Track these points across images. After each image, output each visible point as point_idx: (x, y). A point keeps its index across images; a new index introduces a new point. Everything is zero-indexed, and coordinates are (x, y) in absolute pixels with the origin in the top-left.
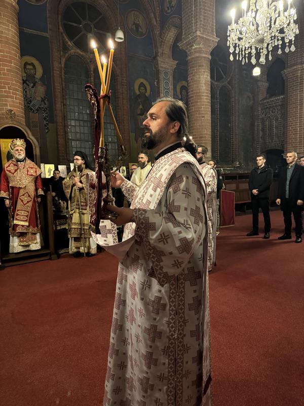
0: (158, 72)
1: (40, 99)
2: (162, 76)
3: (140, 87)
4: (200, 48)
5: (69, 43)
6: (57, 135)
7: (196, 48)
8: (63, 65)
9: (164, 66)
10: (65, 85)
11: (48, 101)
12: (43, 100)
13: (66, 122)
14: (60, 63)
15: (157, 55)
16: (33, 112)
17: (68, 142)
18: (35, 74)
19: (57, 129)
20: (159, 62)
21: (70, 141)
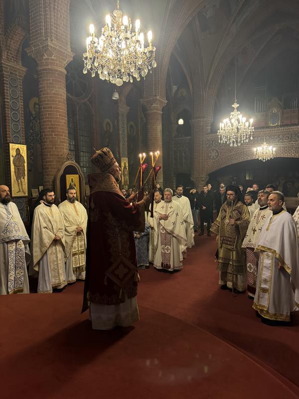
0: (118, 114)
2: (120, 117)
3: (106, 125)
4: (157, 107)
7: (154, 107)
9: (122, 110)
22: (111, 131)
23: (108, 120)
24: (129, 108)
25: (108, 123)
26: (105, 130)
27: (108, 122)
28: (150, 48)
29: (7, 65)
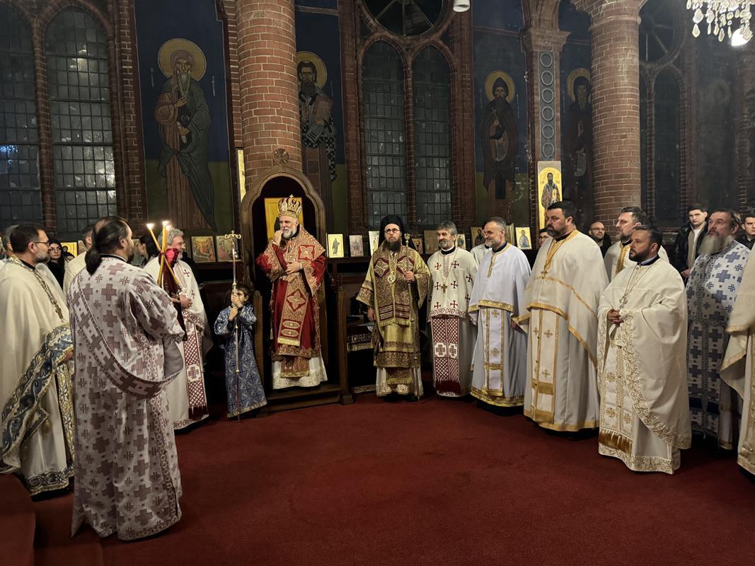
0: (531, 56)
1: (322, 123)
2: (538, 63)
3: (495, 87)
5: (372, 21)
6: (349, 184)
8: (360, 62)
9: (542, 44)
10: (363, 94)
11: (334, 125)
12: (327, 125)
13: (364, 160)
14: (356, 57)
15: (528, 26)
16: (311, 146)
17: (367, 195)
18: (315, 81)
19: (349, 172)
20: (533, 38)
21: (369, 193)
22: (509, 99)
23: (500, 74)
24: (568, 34)
25: (499, 82)
26: (491, 98)
27: (500, 79)
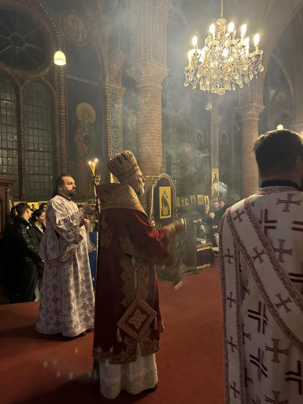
0: (210, 125)
4: (253, 113)
7: (250, 114)
9: (214, 120)
22: (202, 141)
23: (199, 131)
25: (199, 134)
27: (199, 133)
28: (257, 52)
29: (109, 87)
